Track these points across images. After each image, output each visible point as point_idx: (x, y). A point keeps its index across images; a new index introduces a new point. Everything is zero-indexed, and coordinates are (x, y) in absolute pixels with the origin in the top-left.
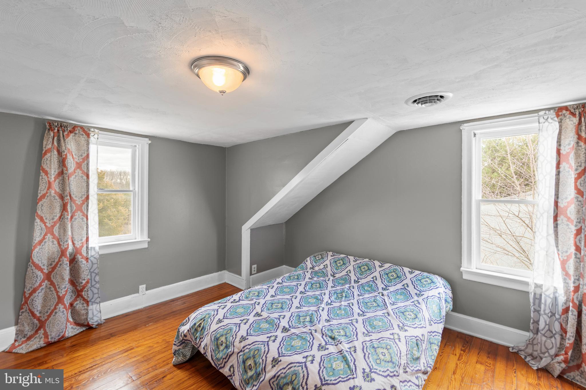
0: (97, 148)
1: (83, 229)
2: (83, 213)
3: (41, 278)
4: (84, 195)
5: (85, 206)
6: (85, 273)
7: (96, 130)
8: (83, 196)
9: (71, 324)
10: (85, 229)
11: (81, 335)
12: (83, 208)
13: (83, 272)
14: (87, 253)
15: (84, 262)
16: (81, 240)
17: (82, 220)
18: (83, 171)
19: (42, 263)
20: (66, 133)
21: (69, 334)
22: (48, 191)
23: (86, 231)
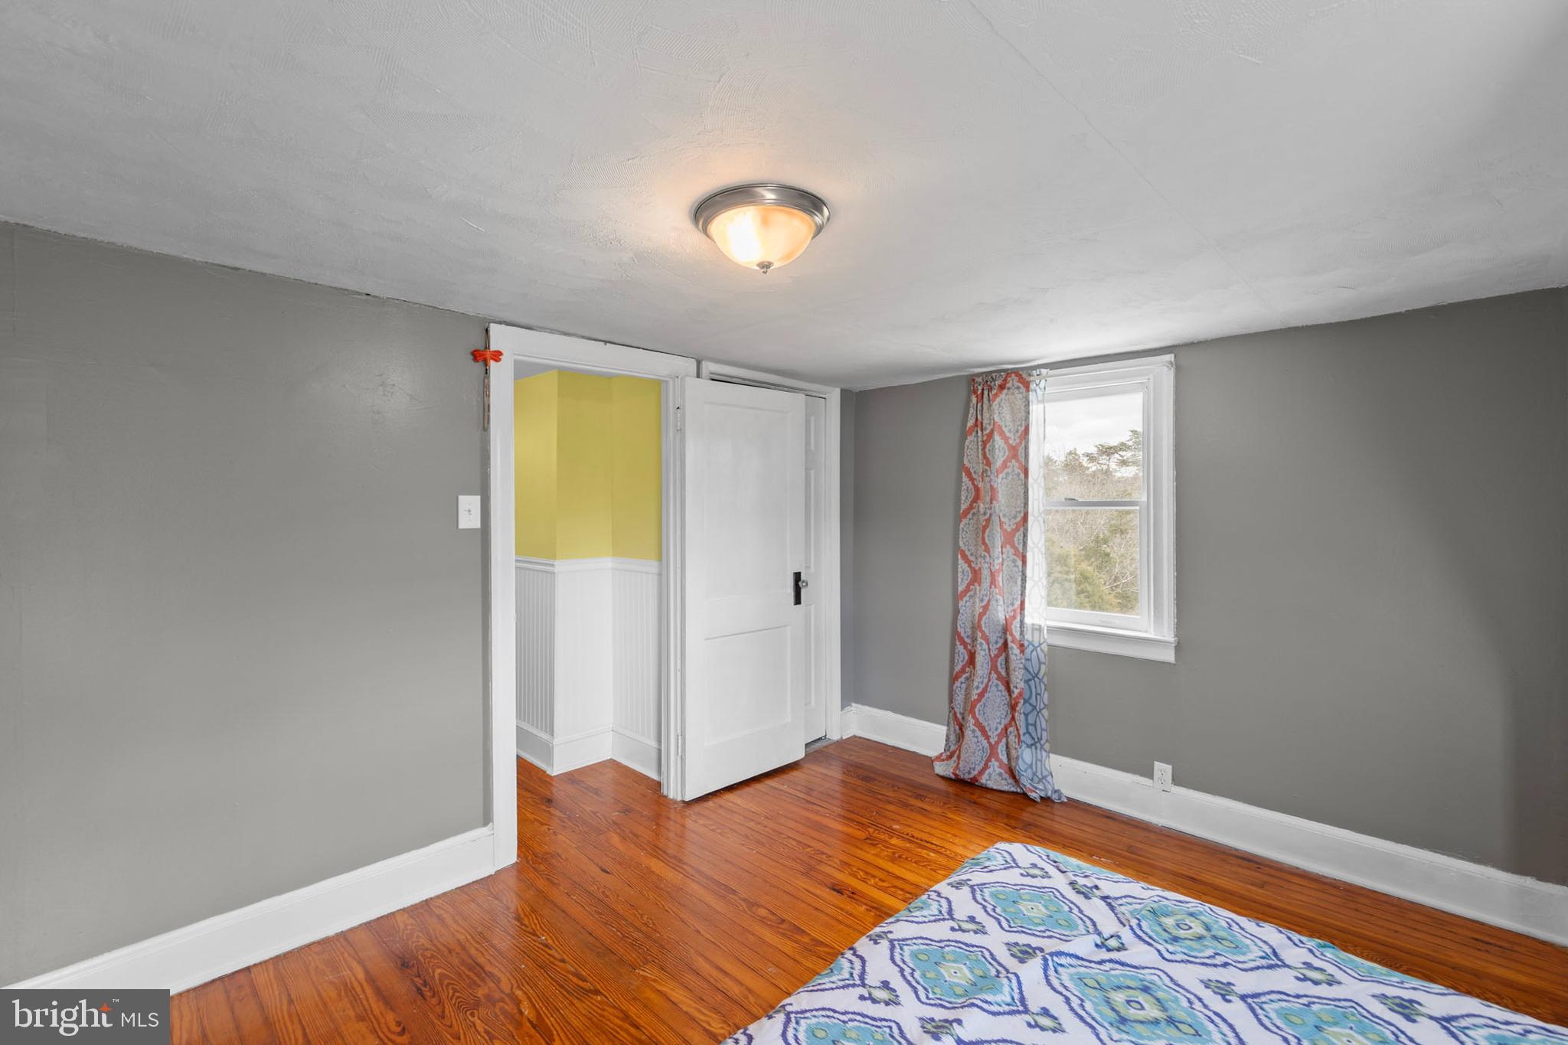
0: (1044, 407)
1: (1016, 583)
2: (1016, 549)
3: (964, 658)
4: (1020, 512)
5: (1019, 535)
6: (1016, 673)
7: (1042, 370)
8: (1018, 515)
9: (1000, 767)
10: (1019, 582)
11: (1012, 797)
12: (1016, 539)
13: (1015, 671)
14: (1022, 633)
15: (1017, 651)
16: (1012, 604)
17: (1013, 565)
18: (1020, 463)
19: (965, 633)
20: (994, 392)
21: (989, 782)
22: (974, 504)
23: (1019, 588)
